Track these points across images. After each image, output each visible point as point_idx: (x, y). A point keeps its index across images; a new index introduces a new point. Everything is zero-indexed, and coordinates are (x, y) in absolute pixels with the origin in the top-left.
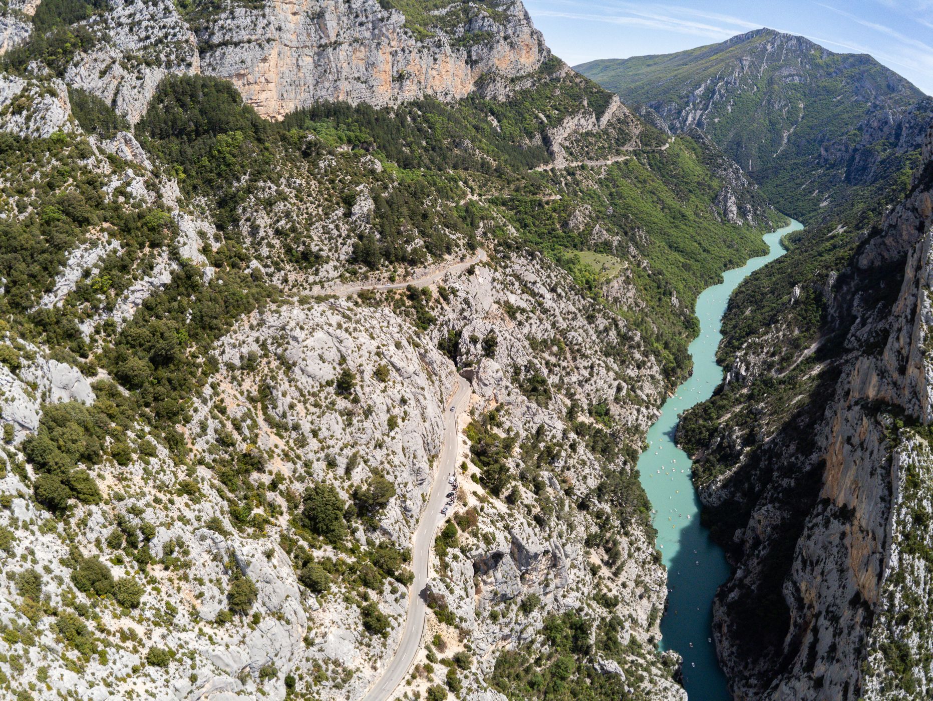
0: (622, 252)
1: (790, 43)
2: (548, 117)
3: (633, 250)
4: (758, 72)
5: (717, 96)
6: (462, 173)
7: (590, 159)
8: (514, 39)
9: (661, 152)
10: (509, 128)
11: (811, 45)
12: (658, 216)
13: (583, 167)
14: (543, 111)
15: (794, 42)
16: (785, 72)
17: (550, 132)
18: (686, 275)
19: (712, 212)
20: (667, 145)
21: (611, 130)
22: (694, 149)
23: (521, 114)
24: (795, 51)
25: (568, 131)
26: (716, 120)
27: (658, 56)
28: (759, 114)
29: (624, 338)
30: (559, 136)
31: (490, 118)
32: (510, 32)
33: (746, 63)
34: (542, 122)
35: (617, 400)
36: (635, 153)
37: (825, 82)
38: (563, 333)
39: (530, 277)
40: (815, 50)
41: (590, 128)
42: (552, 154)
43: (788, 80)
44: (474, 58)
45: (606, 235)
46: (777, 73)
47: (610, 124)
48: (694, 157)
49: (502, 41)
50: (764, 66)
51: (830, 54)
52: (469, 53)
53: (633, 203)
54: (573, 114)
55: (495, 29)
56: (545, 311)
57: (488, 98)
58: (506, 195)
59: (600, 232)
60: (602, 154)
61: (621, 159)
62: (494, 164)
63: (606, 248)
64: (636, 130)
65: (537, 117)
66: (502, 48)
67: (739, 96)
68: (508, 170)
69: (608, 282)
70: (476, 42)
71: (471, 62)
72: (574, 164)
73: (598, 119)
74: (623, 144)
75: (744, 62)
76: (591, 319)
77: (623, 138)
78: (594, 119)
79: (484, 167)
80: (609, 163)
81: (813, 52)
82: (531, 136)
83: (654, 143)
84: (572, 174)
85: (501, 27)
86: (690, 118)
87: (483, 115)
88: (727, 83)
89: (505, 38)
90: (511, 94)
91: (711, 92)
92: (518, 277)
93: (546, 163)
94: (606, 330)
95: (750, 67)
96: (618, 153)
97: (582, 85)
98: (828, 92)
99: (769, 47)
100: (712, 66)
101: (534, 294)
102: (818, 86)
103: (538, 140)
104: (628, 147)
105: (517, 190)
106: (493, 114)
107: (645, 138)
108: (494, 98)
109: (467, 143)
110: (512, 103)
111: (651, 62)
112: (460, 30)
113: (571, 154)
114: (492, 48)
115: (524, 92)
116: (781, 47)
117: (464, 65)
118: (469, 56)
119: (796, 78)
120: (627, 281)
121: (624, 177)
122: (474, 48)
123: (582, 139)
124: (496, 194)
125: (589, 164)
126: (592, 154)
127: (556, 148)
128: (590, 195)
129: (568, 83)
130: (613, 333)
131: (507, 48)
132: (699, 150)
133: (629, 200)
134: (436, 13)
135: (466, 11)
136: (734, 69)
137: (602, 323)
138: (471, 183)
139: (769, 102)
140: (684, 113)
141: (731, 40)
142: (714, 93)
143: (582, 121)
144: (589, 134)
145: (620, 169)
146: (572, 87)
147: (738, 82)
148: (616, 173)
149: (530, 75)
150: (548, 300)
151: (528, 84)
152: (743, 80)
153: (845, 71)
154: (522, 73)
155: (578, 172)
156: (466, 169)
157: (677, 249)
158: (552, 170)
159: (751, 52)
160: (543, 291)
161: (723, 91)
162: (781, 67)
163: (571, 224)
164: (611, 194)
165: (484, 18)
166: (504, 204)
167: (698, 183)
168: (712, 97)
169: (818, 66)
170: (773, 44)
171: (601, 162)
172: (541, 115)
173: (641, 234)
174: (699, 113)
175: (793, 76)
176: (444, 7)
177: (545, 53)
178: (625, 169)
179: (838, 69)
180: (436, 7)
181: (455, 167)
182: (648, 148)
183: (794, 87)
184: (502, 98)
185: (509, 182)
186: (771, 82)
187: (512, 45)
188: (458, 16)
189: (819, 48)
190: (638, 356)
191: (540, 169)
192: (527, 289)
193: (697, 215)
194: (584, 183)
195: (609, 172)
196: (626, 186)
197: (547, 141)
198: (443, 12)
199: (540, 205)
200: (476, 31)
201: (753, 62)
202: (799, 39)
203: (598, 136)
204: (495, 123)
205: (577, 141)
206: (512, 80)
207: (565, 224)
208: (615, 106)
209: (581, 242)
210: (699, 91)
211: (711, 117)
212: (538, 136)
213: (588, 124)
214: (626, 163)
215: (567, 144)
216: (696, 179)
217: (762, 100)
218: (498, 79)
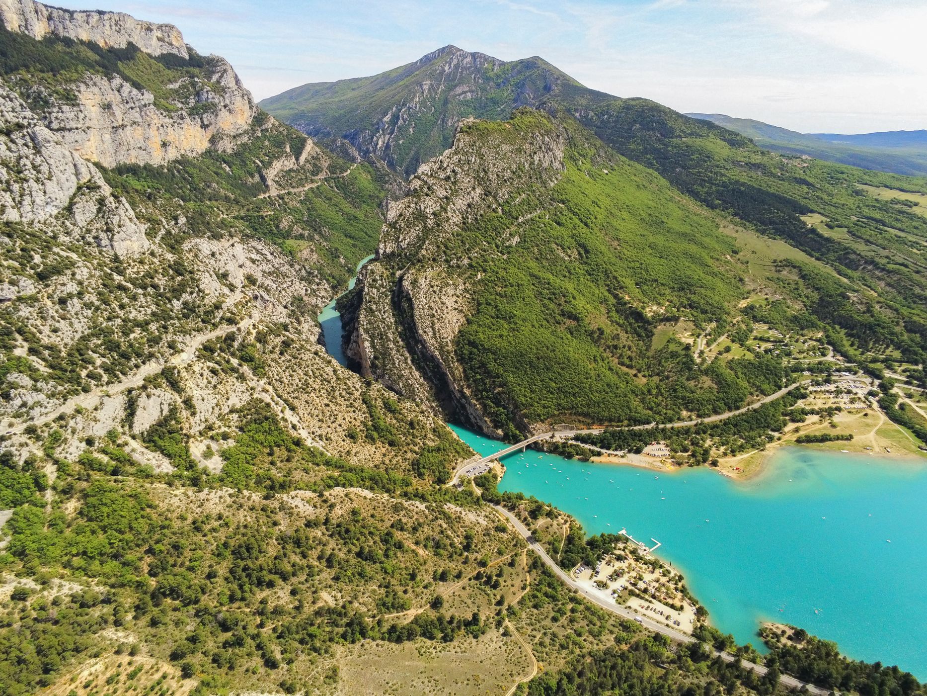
0: (310, 238)
1: (465, 61)
2: (262, 162)
3: (317, 237)
4: (436, 93)
5: (401, 122)
6: (214, 203)
7: (293, 187)
8: (231, 107)
9: (343, 177)
10: (238, 172)
11: (486, 59)
12: (339, 219)
13: (289, 193)
14: (258, 158)
15: (469, 59)
16: (459, 90)
17: (264, 172)
18: (353, 249)
19: (377, 214)
20: (349, 171)
21: (308, 165)
22: (369, 172)
23: (243, 162)
24: (469, 68)
25: (277, 170)
26: (401, 142)
27: (361, 79)
28: (435, 132)
29: (309, 273)
30: (271, 174)
31: (224, 165)
32: (227, 102)
33: (426, 87)
34: (258, 166)
35: (306, 295)
36: (326, 180)
37: (493, 93)
38: (278, 269)
39: (259, 247)
40: (488, 63)
41: (291, 166)
42: (267, 186)
43: (461, 97)
44: (206, 123)
45: (301, 231)
46: (452, 93)
47: (307, 161)
48: (369, 177)
49: (223, 109)
50: (442, 87)
51: (503, 64)
52: (201, 119)
53: (322, 213)
54: (278, 158)
55: (217, 101)
56: (268, 261)
57: (220, 152)
58: (242, 214)
59: (297, 230)
60: (301, 184)
61: (314, 185)
62: (233, 197)
63: (301, 237)
64: (325, 164)
65: (254, 162)
66: (224, 113)
67: (419, 119)
68: (241, 199)
69: (301, 251)
70: (205, 111)
71: (204, 126)
72: (283, 192)
73: (297, 159)
74: (317, 174)
75: (424, 87)
76: (292, 266)
77: (317, 170)
78: (294, 160)
79: (227, 198)
80: (306, 189)
81: (486, 65)
82: (252, 176)
83: (338, 171)
84: (282, 198)
85: (221, 98)
86: (380, 143)
87: (218, 163)
88: (409, 108)
89: (225, 106)
90: (235, 148)
91: (396, 118)
92: (254, 248)
93: (265, 192)
94: (300, 270)
95: (429, 90)
96: (312, 181)
97: (285, 133)
98: (494, 102)
99: (447, 68)
100: (399, 93)
101: (262, 254)
102: (487, 99)
103: (257, 178)
104: (322, 176)
105: (248, 210)
106: (225, 162)
107: (332, 169)
108: (224, 151)
109: (214, 185)
110: (237, 154)
111: (354, 86)
112: (192, 101)
113: (280, 185)
114: (217, 115)
115: (244, 145)
116: (457, 67)
117: (200, 129)
118: (202, 122)
119: (469, 94)
120: (312, 251)
121: (317, 196)
122: (205, 116)
123: (287, 176)
124: (237, 214)
125: (293, 191)
126: (294, 184)
127: (269, 182)
128: (295, 210)
129: (274, 132)
130: (303, 272)
131: (228, 114)
132: (373, 172)
133: (320, 212)
134: (171, 86)
135: (194, 85)
136: (415, 95)
137: (297, 267)
138: (221, 209)
139: (443, 120)
140: (375, 139)
141: (421, 60)
142: (398, 118)
143: (286, 162)
144: (291, 170)
145: (313, 192)
146: (277, 136)
147: (418, 105)
148: (310, 195)
149: (246, 132)
150: (270, 257)
151: (245, 139)
152: (423, 103)
153: (511, 80)
154: (240, 131)
155: (286, 197)
156: (216, 200)
157: (350, 237)
158: (269, 197)
159: (431, 76)
160: (266, 252)
161: (405, 116)
162: (456, 86)
163: (281, 227)
164: (308, 209)
165: (207, 92)
166: (242, 218)
167: (370, 196)
168: (397, 123)
169: (488, 79)
170: (450, 65)
171: (301, 189)
172: (257, 161)
173: (325, 230)
174: (387, 137)
175: (465, 92)
176: (176, 81)
177: (254, 109)
178: (317, 192)
179: (506, 79)
180: (170, 81)
181: (210, 200)
182: (335, 176)
183: (466, 103)
184: (229, 151)
185: (243, 207)
186: (446, 102)
187: (230, 111)
188: (188, 90)
189: (493, 61)
190: (317, 280)
191: (262, 196)
192: (258, 252)
193: (366, 216)
194: (290, 204)
195: (306, 195)
196: (318, 202)
197: (263, 179)
198: (176, 86)
199: (262, 217)
200: (204, 102)
201: (432, 85)
202: (474, 55)
203: (297, 171)
204: (228, 169)
205: (284, 176)
206: (234, 137)
207: (277, 227)
208: (310, 147)
209: (287, 235)
210: (387, 119)
211: (397, 139)
212: (257, 176)
213: (290, 163)
214: (318, 188)
215: (277, 179)
216: (368, 193)
217: (437, 120)
218: (225, 137)
